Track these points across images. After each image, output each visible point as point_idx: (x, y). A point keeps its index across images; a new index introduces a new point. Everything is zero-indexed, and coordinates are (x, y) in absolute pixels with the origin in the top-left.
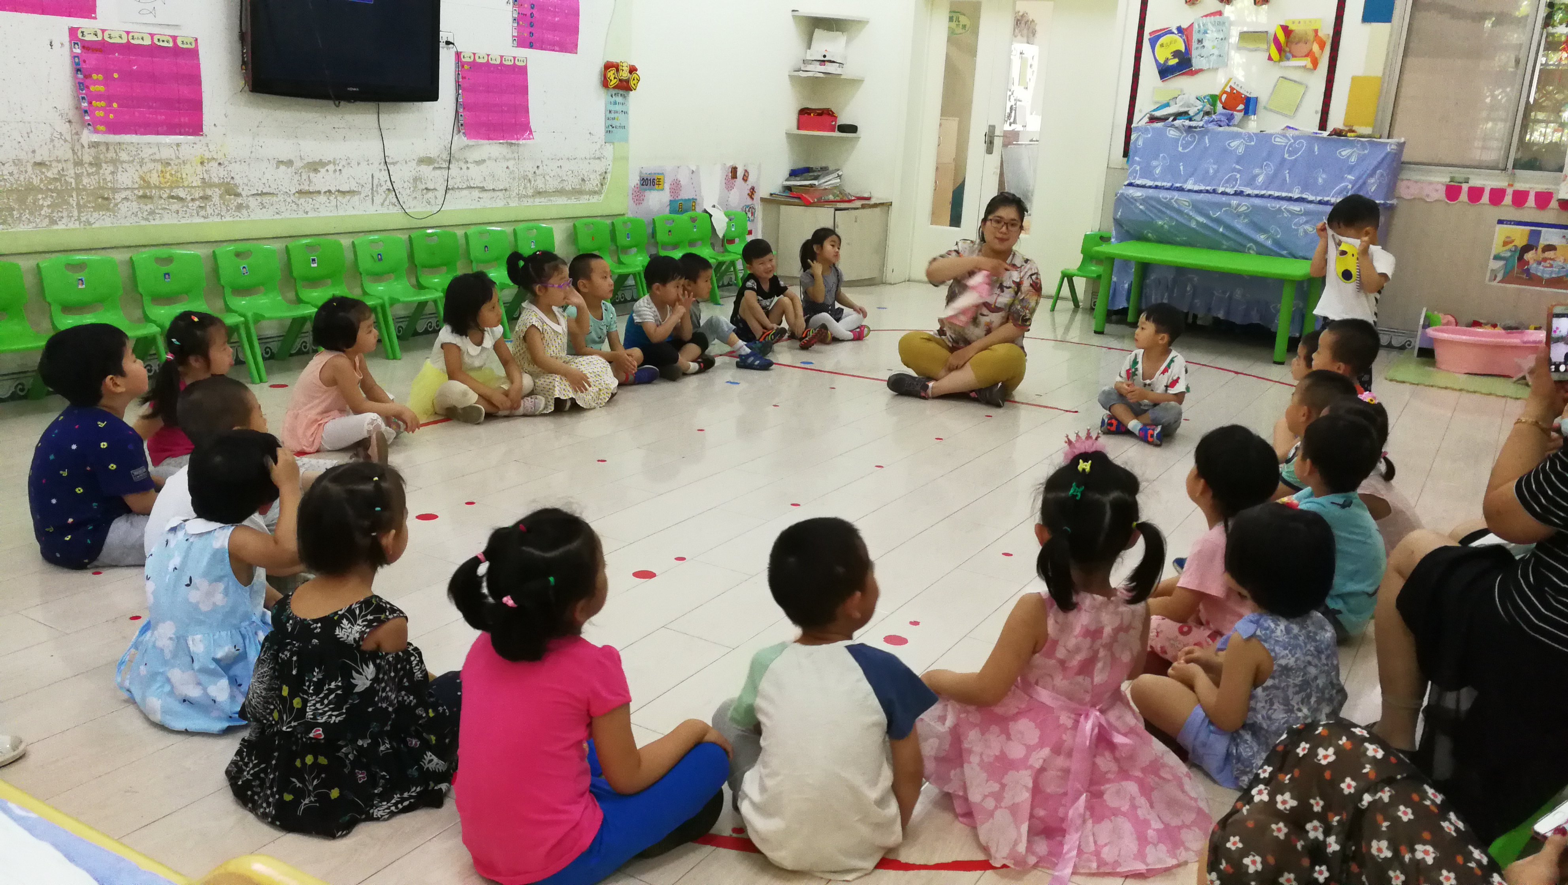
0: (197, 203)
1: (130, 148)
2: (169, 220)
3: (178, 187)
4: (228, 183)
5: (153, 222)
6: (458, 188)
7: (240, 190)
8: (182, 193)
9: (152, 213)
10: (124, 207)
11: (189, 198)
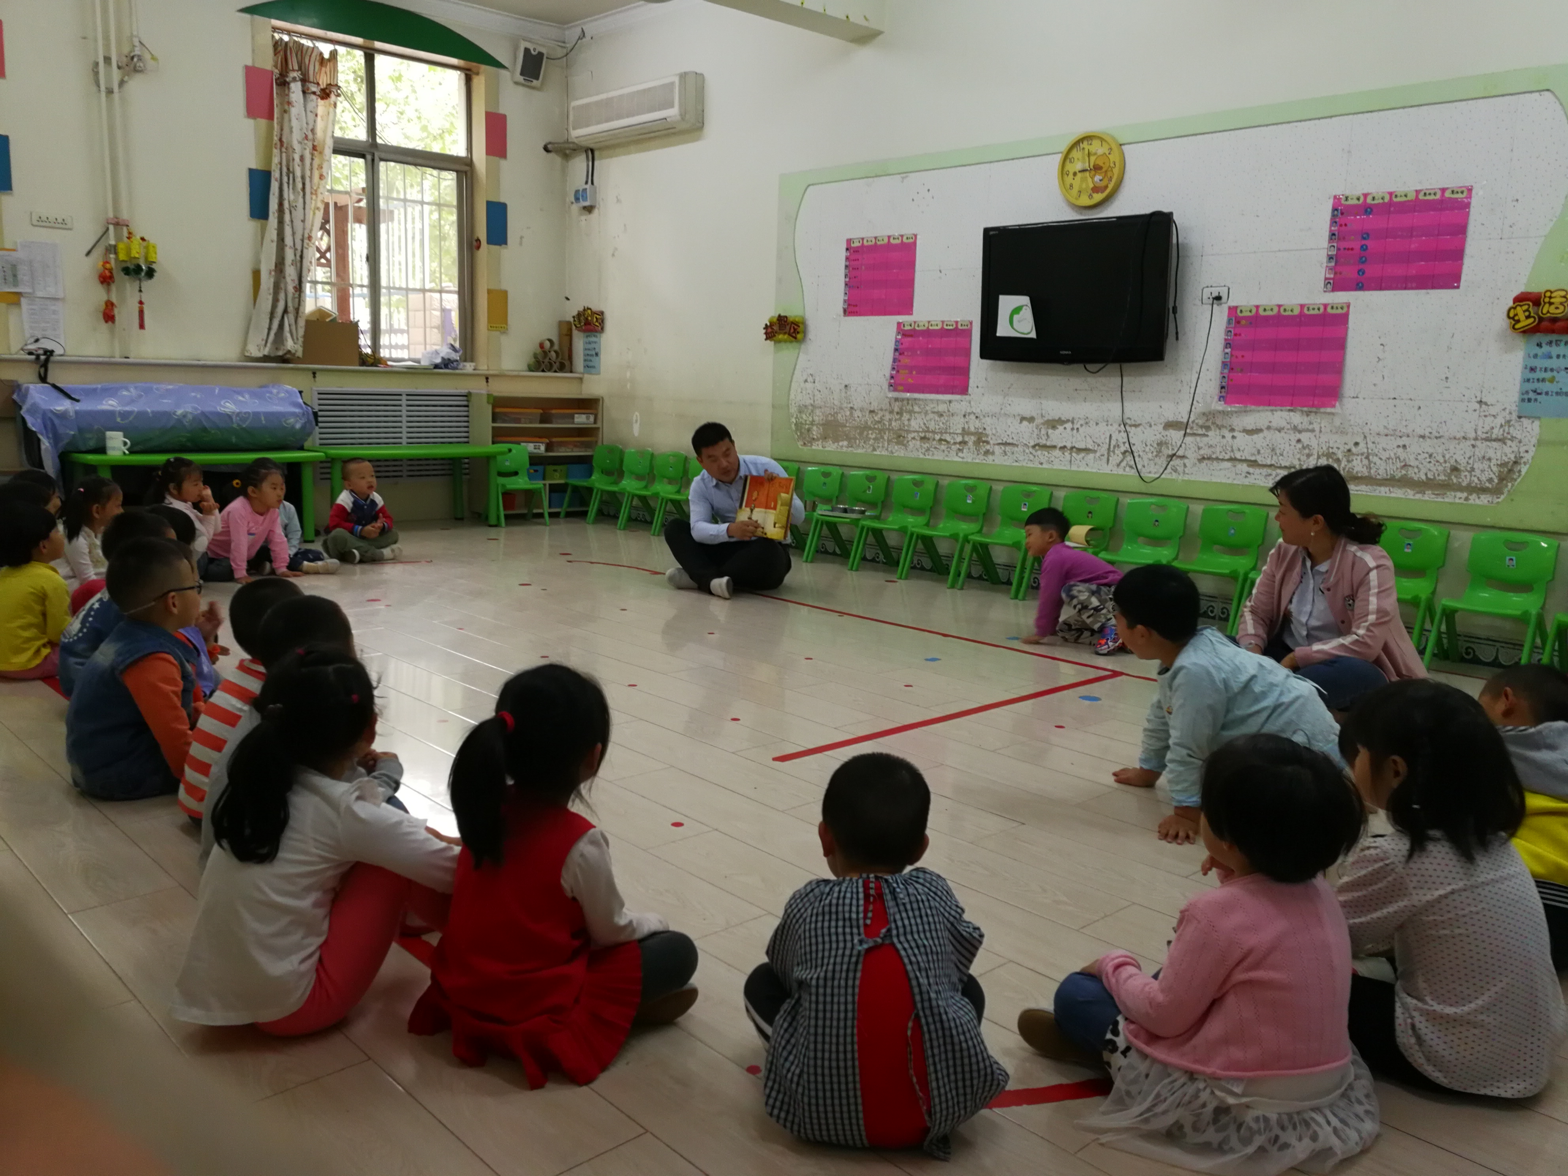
0: (958, 446)
1: (921, 402)
2: (939, 456)
3: (946, 433)
4: (981, 433)
5: (927, 457)
6: (1217, 459)
7: (989, 439)
8: (948, 438)
9: (928, 450)
10: (911, 444)
11: (952, 441)
